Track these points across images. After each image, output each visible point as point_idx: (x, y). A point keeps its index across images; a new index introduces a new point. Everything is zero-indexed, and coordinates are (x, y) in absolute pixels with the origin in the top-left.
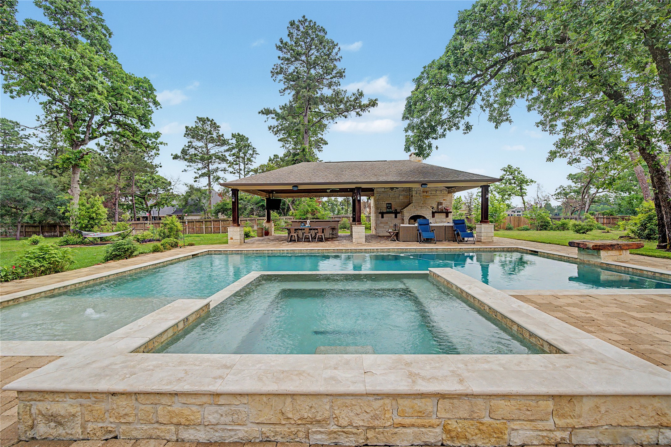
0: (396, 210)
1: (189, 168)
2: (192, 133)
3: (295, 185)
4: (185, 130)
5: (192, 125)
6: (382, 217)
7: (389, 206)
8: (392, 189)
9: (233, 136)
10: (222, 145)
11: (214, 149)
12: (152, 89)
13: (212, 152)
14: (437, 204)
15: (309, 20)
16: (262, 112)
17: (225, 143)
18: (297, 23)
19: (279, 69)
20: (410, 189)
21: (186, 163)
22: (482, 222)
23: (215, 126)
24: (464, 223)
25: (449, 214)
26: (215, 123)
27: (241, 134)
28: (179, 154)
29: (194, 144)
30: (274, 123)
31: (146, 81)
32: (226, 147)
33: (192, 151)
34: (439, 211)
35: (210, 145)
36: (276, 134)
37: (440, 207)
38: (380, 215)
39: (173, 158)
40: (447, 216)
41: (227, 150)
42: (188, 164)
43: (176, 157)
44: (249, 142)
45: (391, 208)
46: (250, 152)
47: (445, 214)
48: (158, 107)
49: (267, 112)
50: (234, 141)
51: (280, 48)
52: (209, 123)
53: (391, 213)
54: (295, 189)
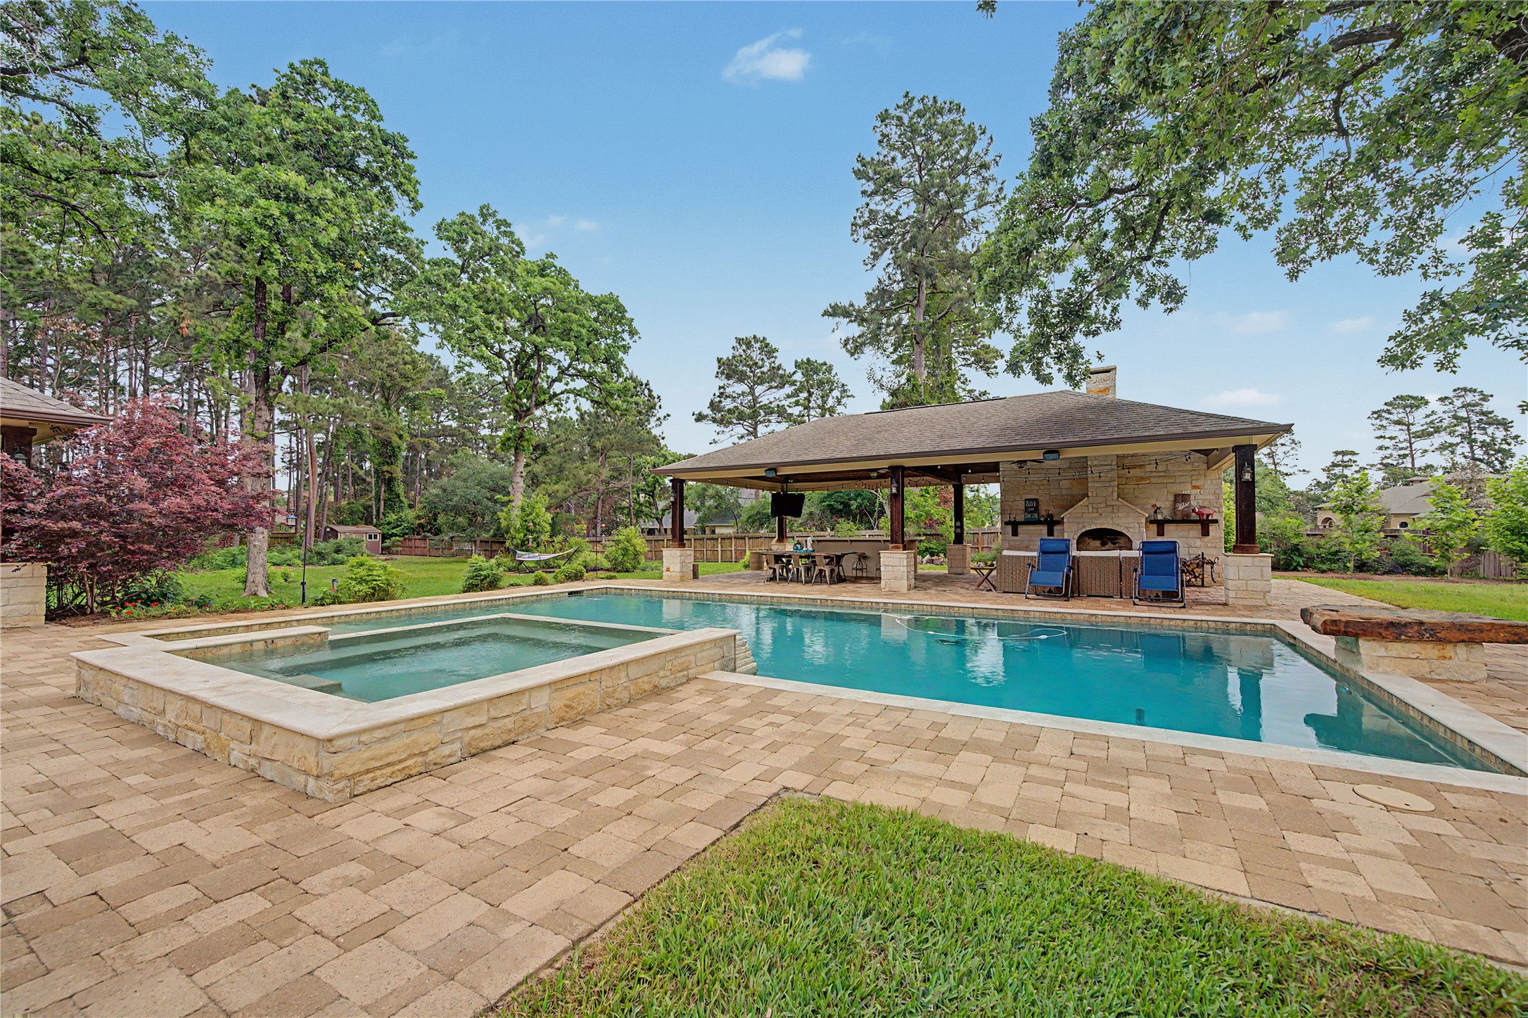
0: (1051, 516)
1: (721, 437)
2: (729, 369)
3: (774, 469)
4: (717, 365)
5: (727, 354)
6: (1015, 533)
7: (1033, 506)
8: (1021, 463)
9: (798, 365)
10: (781, 386)
11: (767, 396)
12: (620, 309)
13: (764, 400)
14: (1171, 498)
15: (919, 97)
16: (826, 313)
17: (785, 380)
18: (892, 112)
19: (867, 215)
20: (1083, 463)
21: (715, 427)
22: (1237, 549)
23: (769, 351)
24: (1174, 551)
25: (1212, 528)
26: (767, 345)
27: (812, 359)
28: (708, 412)
29: (729, 391)
30: (855, 330)
31: (612, 299)
32: (788, 389)
33: (728, 404)
34: (1179, 517)
35: (759, 390)
36: (852, 354)
37: (1181, 507)
38: (1009, 528)
39: (697, 420)
40: (1205, 533)
41: (789, 396)
42: (719, 429)
43: (700, 418)
44: (833, 373)
45: (1037, 509)
46: (836, 393)
47: (1199, 526)
48: (636, 337)
49: (835, 311)
50: (799, 377)
51: (859, 174)
52: (758, 345)
53: (1038, 522)
54: (772, 474)
